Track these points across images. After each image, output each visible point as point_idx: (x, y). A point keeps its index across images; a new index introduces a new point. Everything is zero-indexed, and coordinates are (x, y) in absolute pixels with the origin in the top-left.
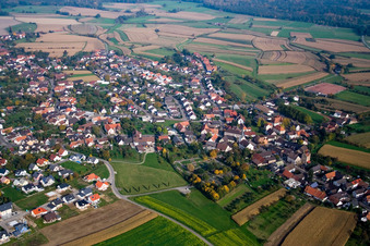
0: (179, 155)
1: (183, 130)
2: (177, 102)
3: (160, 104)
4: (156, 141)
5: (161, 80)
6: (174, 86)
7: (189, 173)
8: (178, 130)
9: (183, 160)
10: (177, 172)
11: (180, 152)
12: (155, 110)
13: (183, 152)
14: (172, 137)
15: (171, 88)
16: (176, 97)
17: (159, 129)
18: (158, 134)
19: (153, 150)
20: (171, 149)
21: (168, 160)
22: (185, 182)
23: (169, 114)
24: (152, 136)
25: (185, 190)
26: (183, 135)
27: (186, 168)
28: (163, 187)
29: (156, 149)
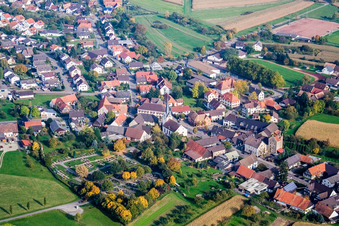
0: (61, 151)
2: (54, 63)
3: (25, 68)
4: (20, 131)
5: (25, 27)
7: (78, 180)
8: (57, 110)
9: (69, 160)
11: (62, 146)
12: (17, 78)
13: (68, 146)
14: (49, 122)
15: (44, 40)
16: (52, 55)
17: (25, 110)
18: (23, 119)
19: (15, 147)
20: (47, 143)
23: (41, 84)
24: (13, 123)
27: (73, 173)
28: (36, 206)
29: (21, 144)
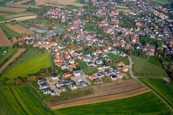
1: (171, 46)
6: (169, 20)
10: (164, 68)
21: (160, 61)
22: (168, 75)
25: (167, 79)
26: (170, 49)
